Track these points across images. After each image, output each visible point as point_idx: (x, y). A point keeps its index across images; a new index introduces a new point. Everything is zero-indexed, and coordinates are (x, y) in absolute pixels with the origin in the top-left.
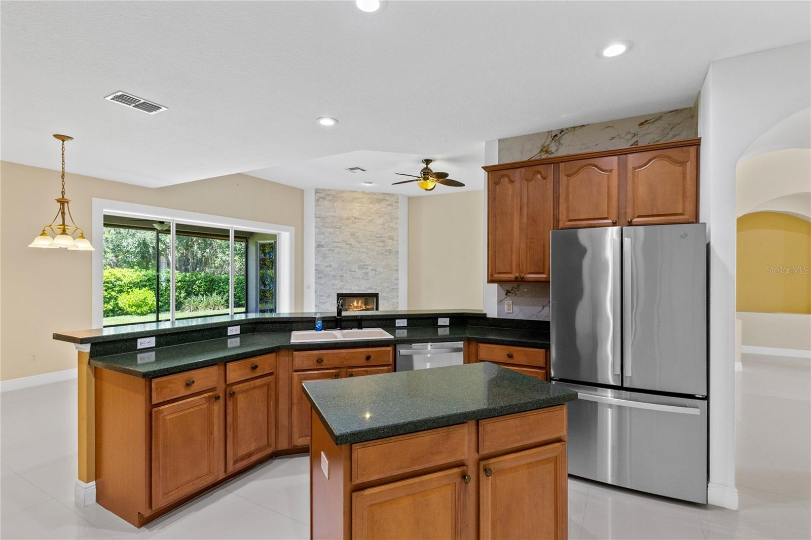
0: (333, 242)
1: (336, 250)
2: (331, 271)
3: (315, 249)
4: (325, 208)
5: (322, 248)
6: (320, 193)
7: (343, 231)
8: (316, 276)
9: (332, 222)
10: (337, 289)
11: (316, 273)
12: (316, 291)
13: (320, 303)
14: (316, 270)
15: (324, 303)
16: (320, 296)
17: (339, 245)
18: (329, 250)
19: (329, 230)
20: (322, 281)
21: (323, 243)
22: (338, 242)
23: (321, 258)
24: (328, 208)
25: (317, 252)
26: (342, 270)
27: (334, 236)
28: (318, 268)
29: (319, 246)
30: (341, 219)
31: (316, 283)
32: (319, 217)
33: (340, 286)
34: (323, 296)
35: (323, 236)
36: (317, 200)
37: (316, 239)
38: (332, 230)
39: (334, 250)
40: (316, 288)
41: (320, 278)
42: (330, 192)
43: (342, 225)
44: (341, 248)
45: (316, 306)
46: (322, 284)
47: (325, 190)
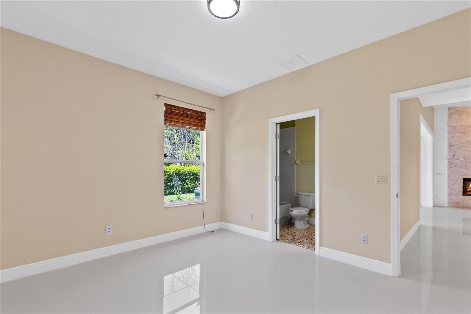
0: (460, 143)
1: (463, 148)
2: (459, 163)
3: (448, 148)
4: (455, 120)
5: (453, 147)
6: (451, 110)
7: (467, 135)
8: (448, 166)
9: (460, 129)
10: (463, 175)
11: (448, 164)
12: (448, 176)
13: (451, 184)
14: (448, 162)
15: (454, 185)
16: (451, 180)
17: (465, 145)
18: (457, 148)
19: (457, 135)
20: (453, 169)
21: (453, 143)
22: (463, 143)
23: (452, 154)
24: (457, 120)
25: (449, 150)
26: (466, 162)
27: (461, 139)
28: (450, 161)
29: (450, 146)
30: (466, 127)
31: (448, 171)
32: (451, 126)
33: (465, 173)
34: (453, 180)
35: (454, 139)
36: (449, 115)
37: (448, 141)
38: (460, 135)
39: (460, 148)
40: (448, 174)
41: (451, 167)
42: (458, 108)
43: (466, 131)
44: (466, 147)
45: (448, 186)
46: (453, 172)
47: (455, 107)
